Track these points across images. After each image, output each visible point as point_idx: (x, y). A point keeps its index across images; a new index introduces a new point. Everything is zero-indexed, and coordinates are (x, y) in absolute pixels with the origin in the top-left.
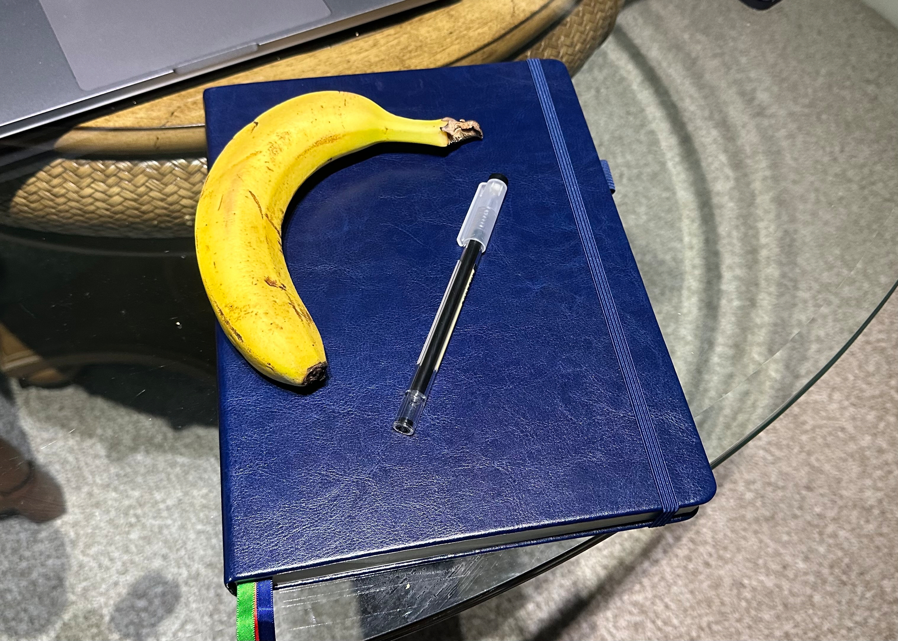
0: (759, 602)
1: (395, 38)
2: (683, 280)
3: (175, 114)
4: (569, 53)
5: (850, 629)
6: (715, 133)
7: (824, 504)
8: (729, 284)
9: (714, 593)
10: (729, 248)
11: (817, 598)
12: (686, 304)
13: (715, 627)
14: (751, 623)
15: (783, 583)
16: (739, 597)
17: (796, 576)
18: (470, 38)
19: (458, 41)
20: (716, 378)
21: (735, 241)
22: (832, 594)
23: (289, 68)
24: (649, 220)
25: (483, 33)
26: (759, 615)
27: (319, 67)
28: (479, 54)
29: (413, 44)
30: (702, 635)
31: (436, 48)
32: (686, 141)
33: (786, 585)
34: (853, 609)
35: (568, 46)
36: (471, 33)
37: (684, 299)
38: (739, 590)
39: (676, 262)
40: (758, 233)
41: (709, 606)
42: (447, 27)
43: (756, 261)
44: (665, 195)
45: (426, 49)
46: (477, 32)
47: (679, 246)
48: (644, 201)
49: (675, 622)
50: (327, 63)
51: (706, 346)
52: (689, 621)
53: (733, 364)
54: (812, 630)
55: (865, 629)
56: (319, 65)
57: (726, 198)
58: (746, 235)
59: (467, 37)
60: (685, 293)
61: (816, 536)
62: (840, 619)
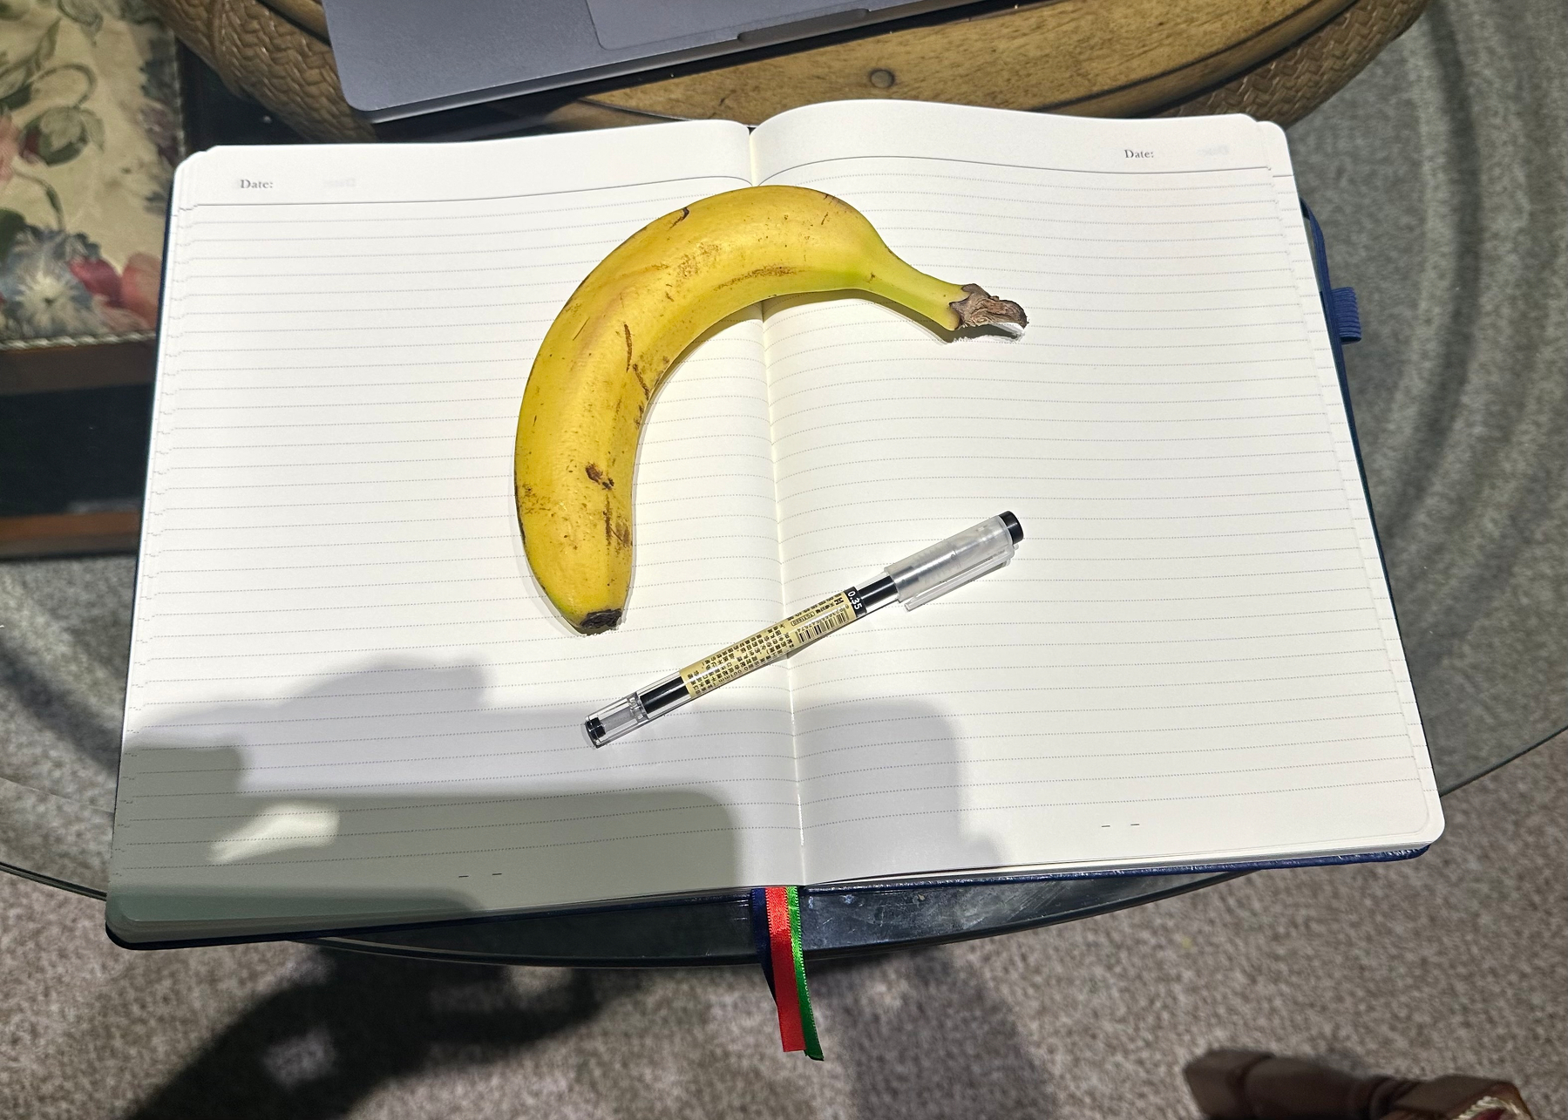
0: (1393, 906)
1: (1073, 20)
2: (1400, 374)
3: (727, 101)
4: (1336, 67)
5: (1523, 976)
6: (1516, 124)
7: (1536, 782)
8: (1474, 398)
9: (1328, 878)
10: (1490, 332)
11: (1485, 919)
12: (1396, 416)
13: (1314, 926)
14: (1373, 933)
15: (1439, 886)
16: (1363, 891)
17: (1461, 879)
18: (1189, 38)
19: (1170, 40)
20: (1413, 548)
21: (1503, 323)
22: (1510, 919)
23: (902, 49)
24: (1371, 259)
25: (1211, 32)
26: (1389, 925)
27: (946, 54)
28: (1199, 67)
29: (1099, 34)
30: (1294, 933)
31: (1133, 47)
32: (1464, 130)
33: (1441, 889)
34: (1537, 948)
35: (1338, 58)
36: (1193, 31)
37: (1395, 406)
38: (1365, 880)
39: (1398, 340)
40: (1546, 316)
41: (1315, 895)
42: (1156, 13)
43: (1529, 366)
44: (1405, 220)
45: (1118, 47)
46: (1202, 29)
47: (1408, 313)
48: (1368, 224)
49: (1257, 905)
50: (961, 49)
51: (1411, 491)
52: (1278, 908)
53: (1448, 531)
54: (1464, 964)
55: (1548, 982)
56: (948, 50)
57: (1509, 246)
58: (1524, 315)
59: (1185, 35)
60: (1399, 396)
61: (1510, 827)
62: (1513, 957)
